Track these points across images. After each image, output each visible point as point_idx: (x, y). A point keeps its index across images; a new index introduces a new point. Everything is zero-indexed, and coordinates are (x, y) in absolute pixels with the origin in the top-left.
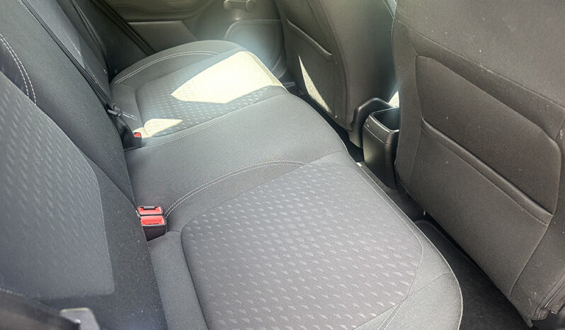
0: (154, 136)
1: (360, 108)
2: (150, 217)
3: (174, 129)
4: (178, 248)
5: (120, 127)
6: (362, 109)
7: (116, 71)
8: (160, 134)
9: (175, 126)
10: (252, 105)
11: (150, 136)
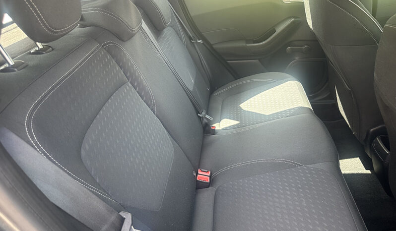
0: (223, 129)
1: (372, 130)
2: (203, 176)
3: (234, 127)
4: (212, 198)
5: (204, 123)
6: (373, 131)
7: (216, 88)
8: (226, 129)
9: (235, 125)
10: (284, 118)
11: (221, 129)
